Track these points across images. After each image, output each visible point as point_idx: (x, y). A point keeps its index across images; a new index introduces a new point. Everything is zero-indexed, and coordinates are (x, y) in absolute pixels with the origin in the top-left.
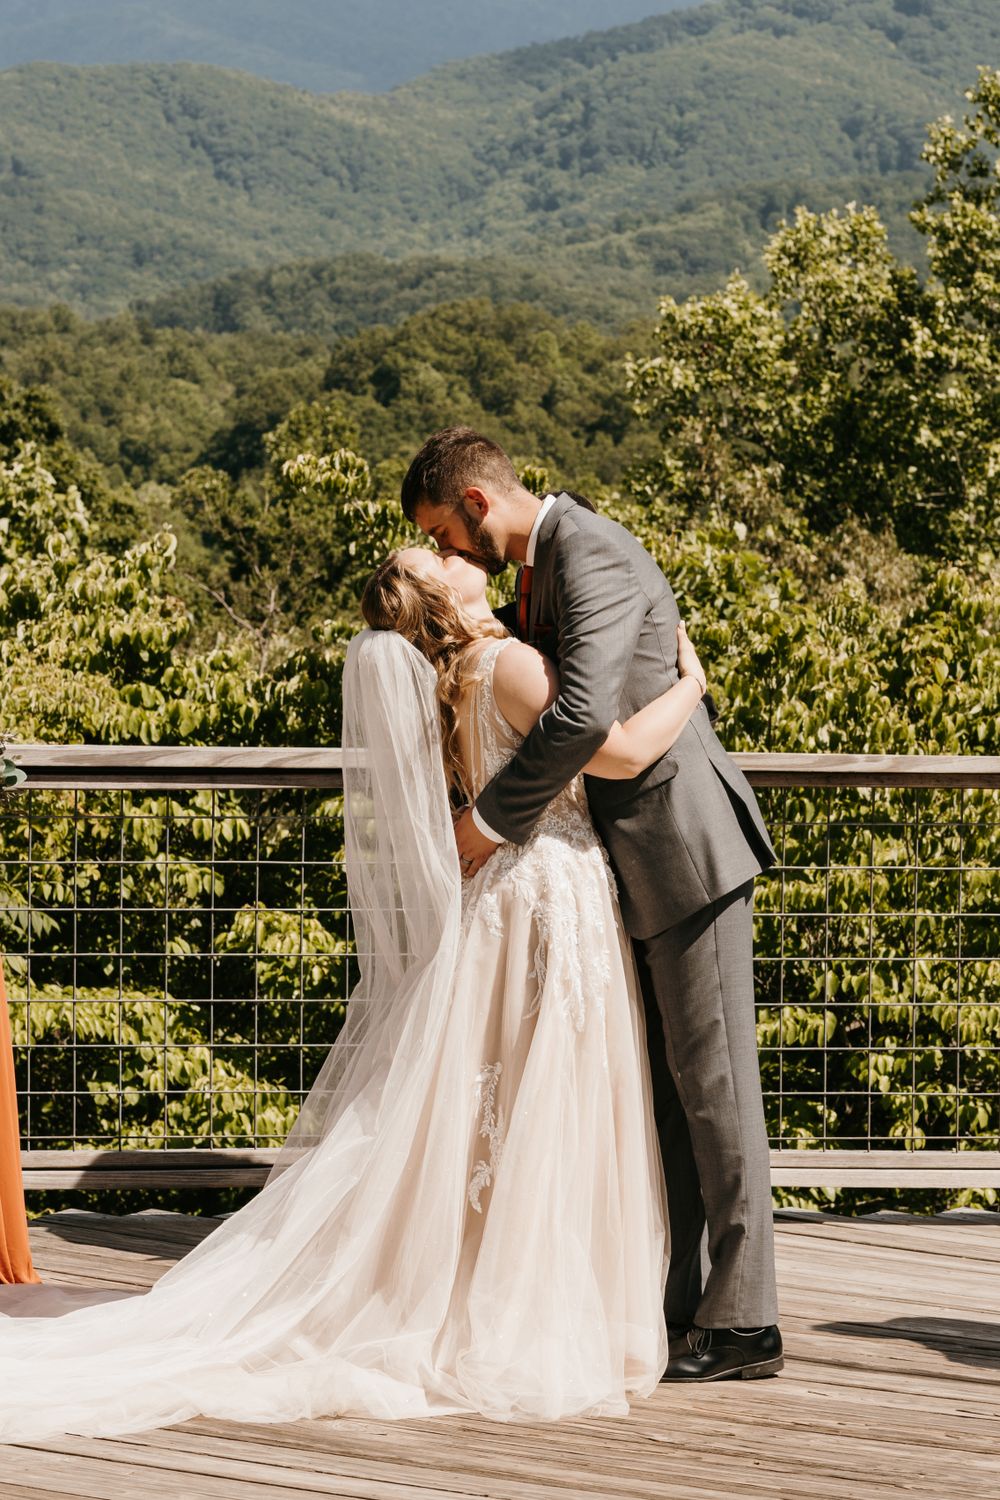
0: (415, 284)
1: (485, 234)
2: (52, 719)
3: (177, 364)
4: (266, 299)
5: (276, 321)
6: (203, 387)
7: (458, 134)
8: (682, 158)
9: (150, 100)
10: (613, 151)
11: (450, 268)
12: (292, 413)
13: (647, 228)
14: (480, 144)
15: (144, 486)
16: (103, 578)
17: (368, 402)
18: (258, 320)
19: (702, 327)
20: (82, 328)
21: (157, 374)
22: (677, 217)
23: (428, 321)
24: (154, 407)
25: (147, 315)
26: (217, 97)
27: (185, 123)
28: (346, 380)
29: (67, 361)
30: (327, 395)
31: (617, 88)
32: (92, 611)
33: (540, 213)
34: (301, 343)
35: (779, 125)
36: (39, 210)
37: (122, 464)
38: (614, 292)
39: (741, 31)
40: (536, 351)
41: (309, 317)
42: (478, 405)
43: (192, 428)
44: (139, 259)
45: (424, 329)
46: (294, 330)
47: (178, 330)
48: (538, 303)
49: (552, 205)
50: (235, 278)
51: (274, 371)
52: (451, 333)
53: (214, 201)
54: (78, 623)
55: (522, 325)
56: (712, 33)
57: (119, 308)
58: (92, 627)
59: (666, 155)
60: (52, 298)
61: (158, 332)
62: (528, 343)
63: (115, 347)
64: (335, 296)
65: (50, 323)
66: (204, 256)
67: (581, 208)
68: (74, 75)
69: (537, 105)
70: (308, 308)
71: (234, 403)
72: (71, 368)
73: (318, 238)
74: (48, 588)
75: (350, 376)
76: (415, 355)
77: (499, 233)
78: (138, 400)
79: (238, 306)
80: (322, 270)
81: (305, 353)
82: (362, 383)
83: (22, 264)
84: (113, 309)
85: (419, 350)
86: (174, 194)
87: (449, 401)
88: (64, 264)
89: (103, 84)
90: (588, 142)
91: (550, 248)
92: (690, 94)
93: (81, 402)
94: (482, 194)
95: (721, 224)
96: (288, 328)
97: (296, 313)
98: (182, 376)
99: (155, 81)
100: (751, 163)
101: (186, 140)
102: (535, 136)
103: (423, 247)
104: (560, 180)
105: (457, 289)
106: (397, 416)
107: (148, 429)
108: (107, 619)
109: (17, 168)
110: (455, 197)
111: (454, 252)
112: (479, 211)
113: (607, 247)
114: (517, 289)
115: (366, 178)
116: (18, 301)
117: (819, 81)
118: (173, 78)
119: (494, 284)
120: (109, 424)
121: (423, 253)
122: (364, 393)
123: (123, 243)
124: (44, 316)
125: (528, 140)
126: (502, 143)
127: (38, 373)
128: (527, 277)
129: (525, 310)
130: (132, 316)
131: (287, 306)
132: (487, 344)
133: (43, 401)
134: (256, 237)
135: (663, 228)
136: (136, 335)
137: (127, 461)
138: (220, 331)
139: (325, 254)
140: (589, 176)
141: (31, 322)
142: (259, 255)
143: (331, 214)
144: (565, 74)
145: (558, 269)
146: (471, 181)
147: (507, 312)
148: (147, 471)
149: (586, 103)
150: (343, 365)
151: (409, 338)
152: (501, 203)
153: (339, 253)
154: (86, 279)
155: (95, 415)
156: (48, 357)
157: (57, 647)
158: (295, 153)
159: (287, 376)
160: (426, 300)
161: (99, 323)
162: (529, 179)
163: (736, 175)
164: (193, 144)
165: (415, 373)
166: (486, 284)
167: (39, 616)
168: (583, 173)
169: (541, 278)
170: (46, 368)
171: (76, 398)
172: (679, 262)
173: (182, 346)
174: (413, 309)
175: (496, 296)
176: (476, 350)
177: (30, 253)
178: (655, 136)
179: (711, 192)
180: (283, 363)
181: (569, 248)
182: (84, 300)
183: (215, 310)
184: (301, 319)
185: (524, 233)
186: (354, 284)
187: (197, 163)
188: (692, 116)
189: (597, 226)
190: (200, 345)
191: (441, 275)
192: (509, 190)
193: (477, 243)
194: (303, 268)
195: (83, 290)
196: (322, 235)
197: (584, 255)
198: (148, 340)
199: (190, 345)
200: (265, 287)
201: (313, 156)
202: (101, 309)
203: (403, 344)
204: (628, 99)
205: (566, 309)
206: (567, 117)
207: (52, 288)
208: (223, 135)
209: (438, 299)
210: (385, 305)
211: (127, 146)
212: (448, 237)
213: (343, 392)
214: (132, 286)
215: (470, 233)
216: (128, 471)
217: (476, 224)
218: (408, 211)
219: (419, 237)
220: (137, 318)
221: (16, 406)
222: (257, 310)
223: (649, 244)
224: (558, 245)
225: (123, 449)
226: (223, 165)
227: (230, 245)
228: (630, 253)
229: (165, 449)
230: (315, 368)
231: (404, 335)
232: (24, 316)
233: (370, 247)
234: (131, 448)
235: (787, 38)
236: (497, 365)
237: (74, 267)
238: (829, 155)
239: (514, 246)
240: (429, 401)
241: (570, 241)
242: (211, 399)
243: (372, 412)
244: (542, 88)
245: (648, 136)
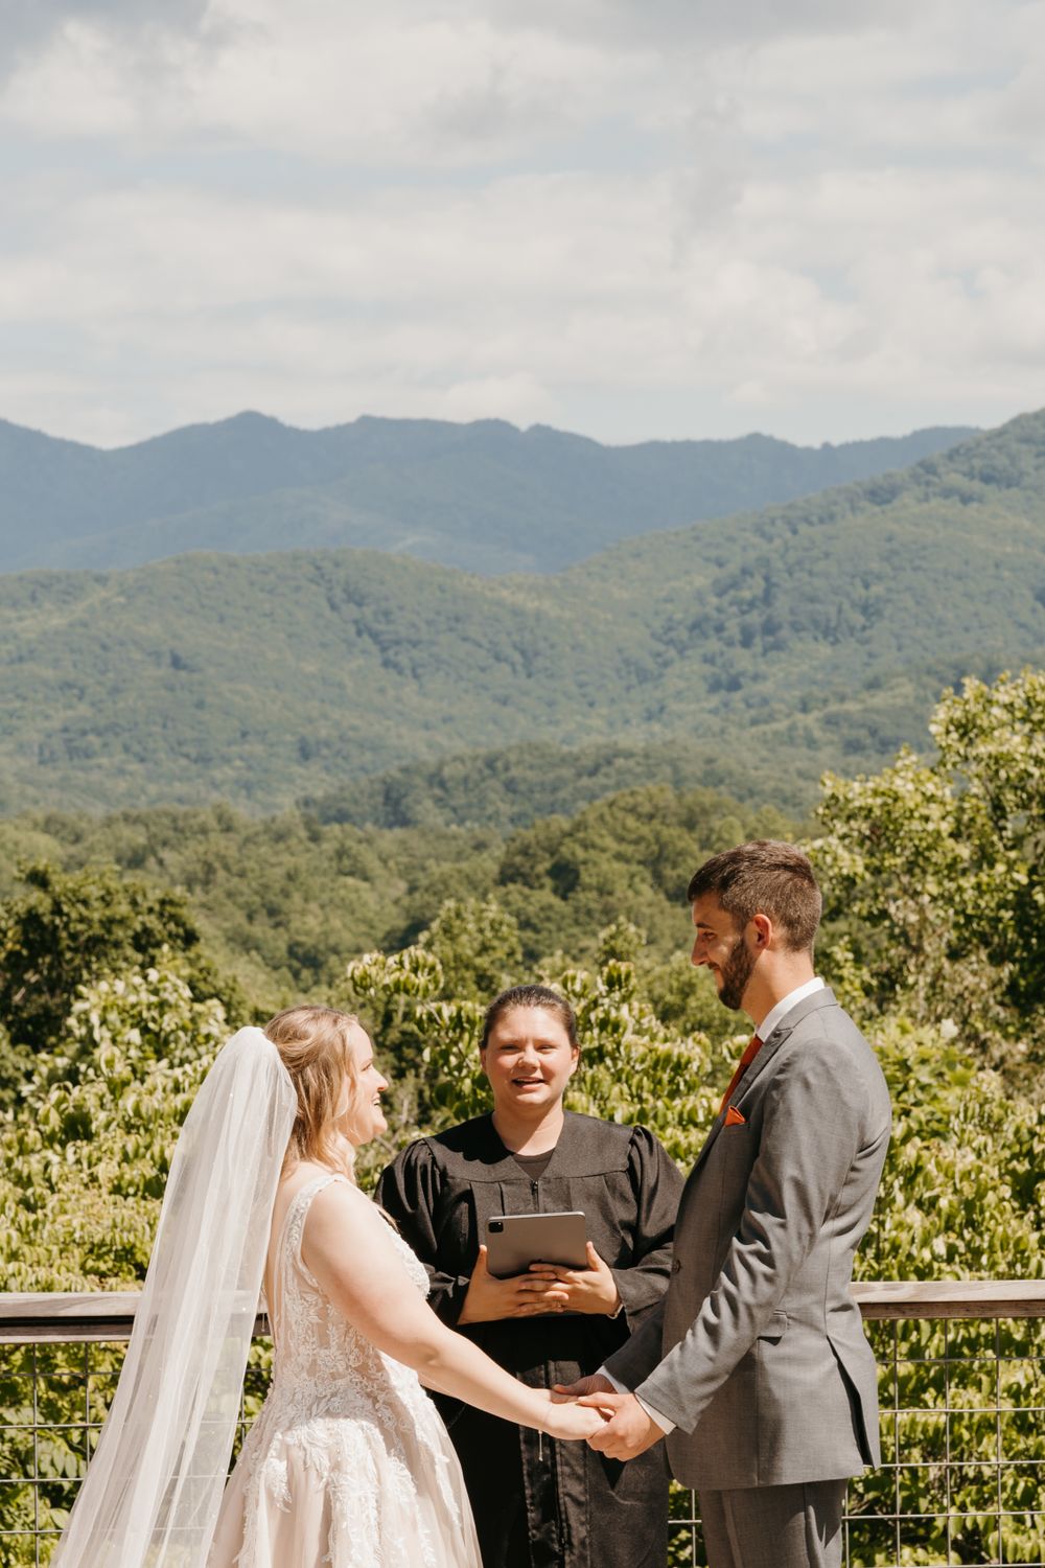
0: (593, 773)
1: (665, 716)
3: (346, 862)
4: (438, 792)
5: (451, 815)
6: (373, 884)
7: (634, 615)
8: (868, 633)
9: (314, 587)
10: (797, 628)
11: (629, 755)
13: (834, 707)
14: (658, 624)
15: (314, 989)
16: (159, 1094)
17: (546, 896)
18: (428, 811)
19: (870, 810)
20: (246, 827)
21: (325, 873)
22: (865, 695)
23: (606, 810)
24: (322, 907)
25: (313, 812)
26: (382, 583)
27: (350, 610)
28: (523, 875)
29: (231, 861)
30: (503, 889)
31: (799, 563)
32: (147, 1130)
33: (723, 694)
34: (474, 837)
35: (968, 596)
36: (200, 705)
37: (290, 967)
38: (801, 774)
39: (926, 499)
40: (720, 839)
41: (484, 809)
42: (662, 896)
43: (363, 928)
44: (305, 753)
45: (601, 818)
46: (468, 824)
47: (347, 826)
48: (722, 788)
49: (734, 685)
50: (405, 770)
51: (447, 867)
52: (631, 822)
53: (382, 691)
54: (131, 1142)
55: (705, 812)
56: (896, 503)
57: (286, 807)
58: (147, 1148)
59: (852, 630)
60: (215, 797)
61: (326, 828)
62: (711, 830)
63: (281, 846)
64: (510, 786)
65: (213, 823)
66: (374, 749)
67: (766, 687)
68: (233, 564)
69: (716, 582)
70: (482, 802)
71: (406, 901)
72: (235, 869)
73: (490, 727)
74: (102, 1106)
75: (526, 869)
76: (594, 846)
77: (680, 717)
78: (306, 900)
79: (408, 800)
80: (496, 759)
81: (480, 846)
82: (538, 877)
83: (183, 762)
84: (280, 807)
85: (598, 841)
86: (341, 686)
87: (630, 893)
88: (227, 760)
89: (265, 573)
90: (769, 619)
91: (733, 730)
92: (875, 566)
93: (248, 904)
94: (661, 676)
95: (911, 701)
96: (461, 822)
97: (470, 805)
98: (351, 874)
99: (318, 568)
100: (940, 635)
101: (352, 629)
102: (714, 614)
103: (601, 733)
104: (743, 660)
105: (637, 776)
106: (577, 910)
107: (318, 930)
108: (163, 1137)
109: (176, 663)
110: (634, 680)
111: (634, 738)
112: (658, 694)
113: (792, 728)
114: (699, 774)
115: (539, 662)
116: (180, 800)
117: (1009, 549)
118: (337, 565)
119: (676, 770)
120: (277, 925)
121: (601, 740)
122: (542, 887)
123: (288, 738)
124: (207, 817)
125: (707, 618)
126: (680, 623)
127: (201, 875)
128: (710, 761)
129: (708, 797)
130: (297, 813)
131: (460, 799)
132: (672, 833)
133: (180, 905)
134: (427, 727)
135: (851, 707)
136: (303, 834)
137: (296, 964)
138: (390, 826)
139: (499, 743)
140: (773, 654)
141: (192, 821)
142: (430, 746)
143: (504, 701)
144: (744, 549)
145: (743, 753)
146: (650, 664)
147: (689, 799)
148: (316, 974)
149: (767, 579)
150: (518, 859)
151: (586, 828)
152: (682, 685)
153: (513, 742)
154: (250, 775)
155: (262, 917)
156: (211, 858)
157: (106, 1170)
158: (465, 639)
159: (460, 871)
160: (605, 788)
161: (264, 822)
162: (709, 660)
163: (925, 649)
164: (359, 633)
165: (595, 864)
166: (668, 770)
167: (89, 1136)
168: (765, 653)
169: (722, 763)
170: (210, 869)
171: (241, 900)
172: (869, 742)
173: (349, 843)
174: (592, 797)
175: (678, 782)
176: (657, 840)
177: (193, 751)
178: (840, 611)
179: (900, 668)
180: (459, 856)
181: (753, 730)
182: (249, 797)
183: (385, 804)
184: (475, 811)
185: (706, 716)
186: (530, 774)
187: (364, 652)
188: (877, 589)
189: (782, 707)
190: (369, 841)
191: (620, 762)
192: (688, 672)
193: (656, 727)
194: (475, 758)
195: (248, 787)
196: (495, 722)
197: (770, 736)
198: (315, 838)
199: (360, 841)
200: (436, 780)
201: (484, 642)
202: (266, 807)
203: (581, 835)
204: (811, 573)
205: (752, 794)
206: (747, 594)
207: (215, 785)
208: (389, 622)
209: (618, 786)
210: (563, 794)
211: (290, 636)
212: (627, 721)
213: (519, 886)
214: (299, 781)
215: (650, 717)
216: (296, 975)
217: (655, 707)
218: (584, 696)
219: (597, 723)
220: (303, 815)
221: (151, 910)
222: (429, 803)
223: (837, 724)
224: (741, 726)
225: (291, 952)
226: (391, 653)
227: (400, 736)
228: (817, 734)
229: (335, 951)
230: (489, 864)
231: (580, 826)
232: (186, 816)
233: (547, 735)
234: (300, 951)
235: (975, 505)
236: (680, 854)
237: (238, 763)
238: (1022, 626)
239: (696, 729)
240: (610, 893)
241: (754, 722)
242: (382, 897)
243: (550, 907)
244: (720, 564)
245: (833, 610)
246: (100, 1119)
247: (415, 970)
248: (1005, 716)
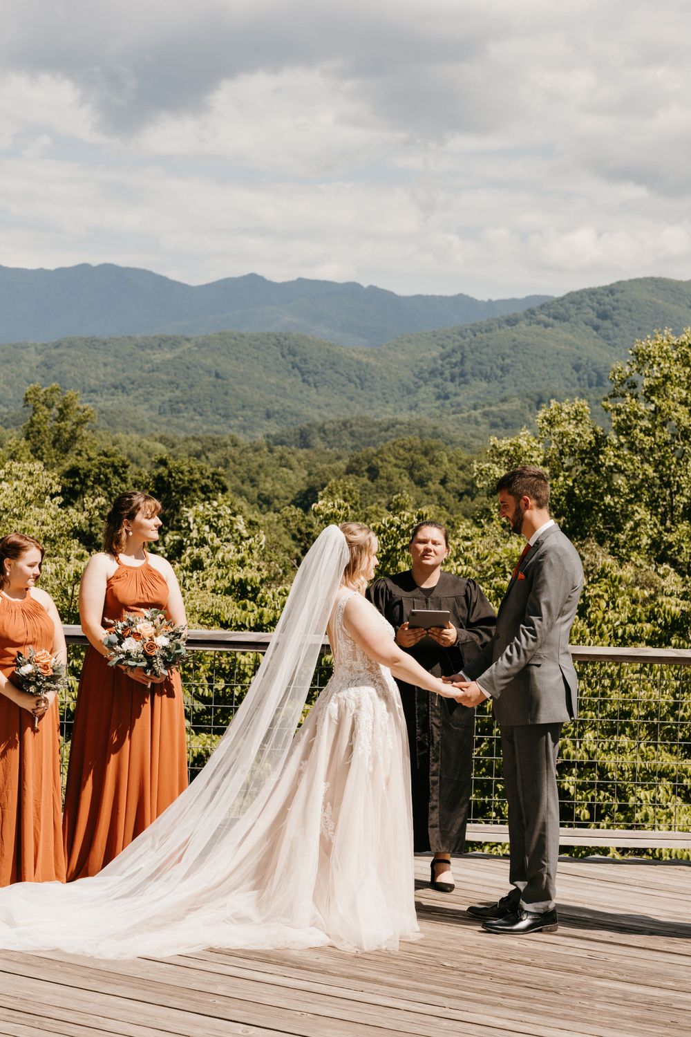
0: (387, 430)
1: (417, 409)
2: (206, 615)
3: (283, 462)
4: (322, 435)
5: (327, 444)
6: (294, 472)
7: (407, 366)
8: (503, 379)
9: (275, 348)
10: (473, 375)
11: (402, 424)
12: (330, 484)
13: (487, 409)
14: (416, 370)
15: (268, 513)
16: (232, 553)
17: (365, 480)
18: (318, 442)
19: (509, 451)
20: (243, 445)
21: (274, 466)
22: (500, 404)
23: (391, 446)
24: (273, 479)
25: (271, 441)
26: (304, 347)
27: (290, 358)
28: (356, 471)
29: (236, 459)
30: (347, 476)
31: (476, 348)
32: (226, 567)
33: (441, 401)
34: (336, 454)
35: (545, 366)
36: (226, 394)
37: (258, 504)
38: (473, 436)
39: (530, 325)
40: (437, 460)
41: (340, 443)
42: (413, 483)
43: (289, 489)
44: (268, 416)
45: (389, 449)
46: (334, 449)
47: (284, 447)
48: (439, 439)
49: (446, 397)
50: (309, 425)
51: (325, 466)
52: (401, 451)
53: (301, 392)
54: (220, 572)
55: (432, 449)
56: (518, 326)
57: (260, 437)
58: (226, 575)
59: (496, 377)
60: (230, 432)
61: (276, 447)
62: (434, 456)
63: (257, 453)
64: (352, 434)
65: (229, 442)
66: (297, 415)
67: (459, 399)
68: (243, 336)
69: (441, 354)
70: (340, 439)
71: (307, 479)
72: (238, 462)
73: (345, 409)
74: (208, 557)
75: (357, 469)
76: (386, 461)
77: (423, 409)
78: (266, 476)
79: (310, 437)
80: (347, 422)
81: (339, 458)
82: (362, 472)
83: (218, 417)
84: (257, 437)
85: (387, 458)
86: (284, 389)
87: (400, 481)
88: (236, 417)
89: (256, 341)
90: (463, 371)
91: (445, 416)
92: (507, 351)
93: (242, 477)
94: (417, 392)
95: (519, 408)
96: (331, 448)
97: (335, 441)
98: (285, 466)
99: (278, 340)
100: (533, 381)
101: (290, 366)
102: (440, 368)
103: (390, 414)
104: (451, 387)
105: (405, 433)
106: (377, 487)
107: (270, 489)
108: (233, 571)
109: (217, 376)
110: (405, 393)
111: (404, 417)
112: (415, 399)
113: (470, 416)
114: (430, 433)
115: (367, 384)
116: (216, 432)
117: (563, 347)
118: (285, 339)
119: (421, 431)
120: (253, 486)
121: (390, 417)
122: (363, 476)
123: (262, 409)
124: (227, 439)
125: (437, 369)
126: (426, 370)
127: (223, 464)
128: (435, 428)
129: (434, 442)
130: (264, 440)
131: (331, 438)
132: (418, 457)
133: (220, 475)
134: (319, 408)
135: (494, 409)
136: (266, 449)
137: (261, 503)
138: (302, 448)
139: (349, 416)
140: (463, 385)
141: (221, 441)
142: (320, 415)
143: (352, 399)
144: (454, 341)
145: (449, 425)
146: (412, 386)
147: (426, 443)
148: (269, 507)
149: (462, 354)
150: (354, 464)
151: (383, 453)
152: (425, 396)
153: (355, 415)
154: (245, 424)
155: (248, 483)
156: (228, 457)
157: (210, 583)
158: (337, 372)
159: (330, 468)
160: (391, 437)
161: (250, 443)
162: (437, 386)
163: (526, 387)
164: (293, 368)
165: (386, 468)
166: (417, 431)
167: (203, 569)
168: (460, 384)
169: (442, 429)
170: (227, 461)
171: (239, 475)
172: (501, 423)
173: (285, 454)
174: (385, 441)
175: (421, 436)
176: (412, 459)
177: (222, 412)
178: (492, 369)
179: (515, 394)
180: (330, 462)
181: (454, 416)
182: (244, 433)
183: (300, 438)
184: (337, 443)
185: (434, 409)
186: (360, 429)
187: (295, 375)
188: (508, 361)
189: (465, 407)
190: (293, 453)
191: (398, 426)
192: (427, 391)
193: (414, 413)
194: (338, 422)
195: (244, 428)
196: (348, 408)
197: (460, 419)
198: (271, 451)
199: (289, 453)
200: (322, 430)
201: (344, 373)
202: (251, 437)
203: (380, 456)
204: (481, 353)
205: (451, 442)
206: (454, 360)
207: (231, 427)
208: (306, 363)
209: (397, 436)
210: (374, 438)
211: (265, 367)
212: (402, 410)
213: (354, 475)
214: (265, 427)
215: (411, 408)
216: (261, 507)
217: (414, 405)
218: (385, 398)
219: (389, 410)
220: (267, 441)
221: (208, 477)
222: (318, 440)
223: (488, 415)
224: (449, 414)
225: (259, 497)
226: (306, 377)
227: (308, 411)
228: (480, 419)
229: (277, 498)
230: (342, 465)
231: (381, 452)
232: (218, 439)
233: (369, 414)
234: (262, 497)
235: (550, 328)
236: (421, 466)
237: (241, 418)
238: (567, 379)
239: (430, 415)
240: (391, 480)
241: (454, 413)
242: (297, 476)
243: (367, 485)
244: (443, 347)
245: (489, 369)
246: (207, 562)
247: (339, 509)
248: (567, 417)
